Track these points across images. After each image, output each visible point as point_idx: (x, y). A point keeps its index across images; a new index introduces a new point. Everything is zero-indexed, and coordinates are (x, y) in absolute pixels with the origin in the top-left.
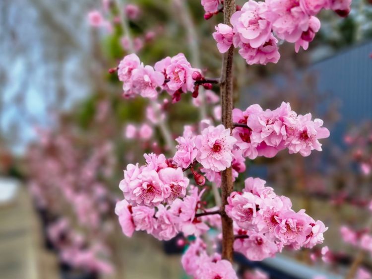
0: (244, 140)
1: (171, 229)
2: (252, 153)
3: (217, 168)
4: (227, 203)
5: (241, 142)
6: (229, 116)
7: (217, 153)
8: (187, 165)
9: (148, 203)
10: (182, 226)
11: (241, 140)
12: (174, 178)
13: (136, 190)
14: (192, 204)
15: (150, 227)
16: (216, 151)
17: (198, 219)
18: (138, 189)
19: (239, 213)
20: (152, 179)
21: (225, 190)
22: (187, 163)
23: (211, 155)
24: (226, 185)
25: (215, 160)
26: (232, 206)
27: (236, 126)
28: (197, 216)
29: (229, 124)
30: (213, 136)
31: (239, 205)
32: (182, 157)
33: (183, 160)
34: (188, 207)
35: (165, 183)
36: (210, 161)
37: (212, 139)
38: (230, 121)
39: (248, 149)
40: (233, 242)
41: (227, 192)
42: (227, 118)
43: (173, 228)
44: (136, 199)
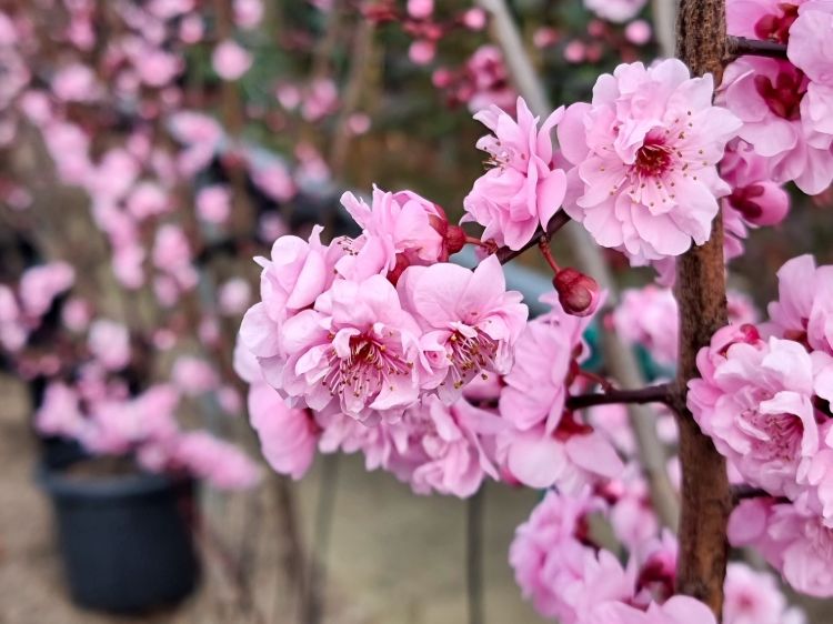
0: (778, 108)
1: (465, 457)
2: (809, 165)
3: (649, 244)
4: (696, 374)
5: (764, 122)
6: (709, 15)
7: (652, 181)
8: (521, 234)
9: (357, 410)
10: (509, 447)
11: (765, 112)
12: (463, 306)
13: (305, 357)
14: (553, 359)
15: (380, 442)
16: (646, 174)
17: (578, 417)
18: (317, 353)
19: (746, 426)
20: (372, 316)
21: (694, 312)
22: (524, 223)
23: (627, 191)
24: (698, 292)
25: (644, 210)
26: (718, 391)
27: (742, 49)
28: (573, 403)
29: (710, 46)
30: (636, 110)
31: (747, 392)
32: (502, 200)
33: (507, 213)
34: (535, 374)
35: (425, 326)
36: (621, 214)
37: (630, 123)
38: (714, 36)
39: (793, 154)
40: (726, 516)
41: (699, 320)
42: (700, 20)
43: (473, 452)
44: (309, 392)
